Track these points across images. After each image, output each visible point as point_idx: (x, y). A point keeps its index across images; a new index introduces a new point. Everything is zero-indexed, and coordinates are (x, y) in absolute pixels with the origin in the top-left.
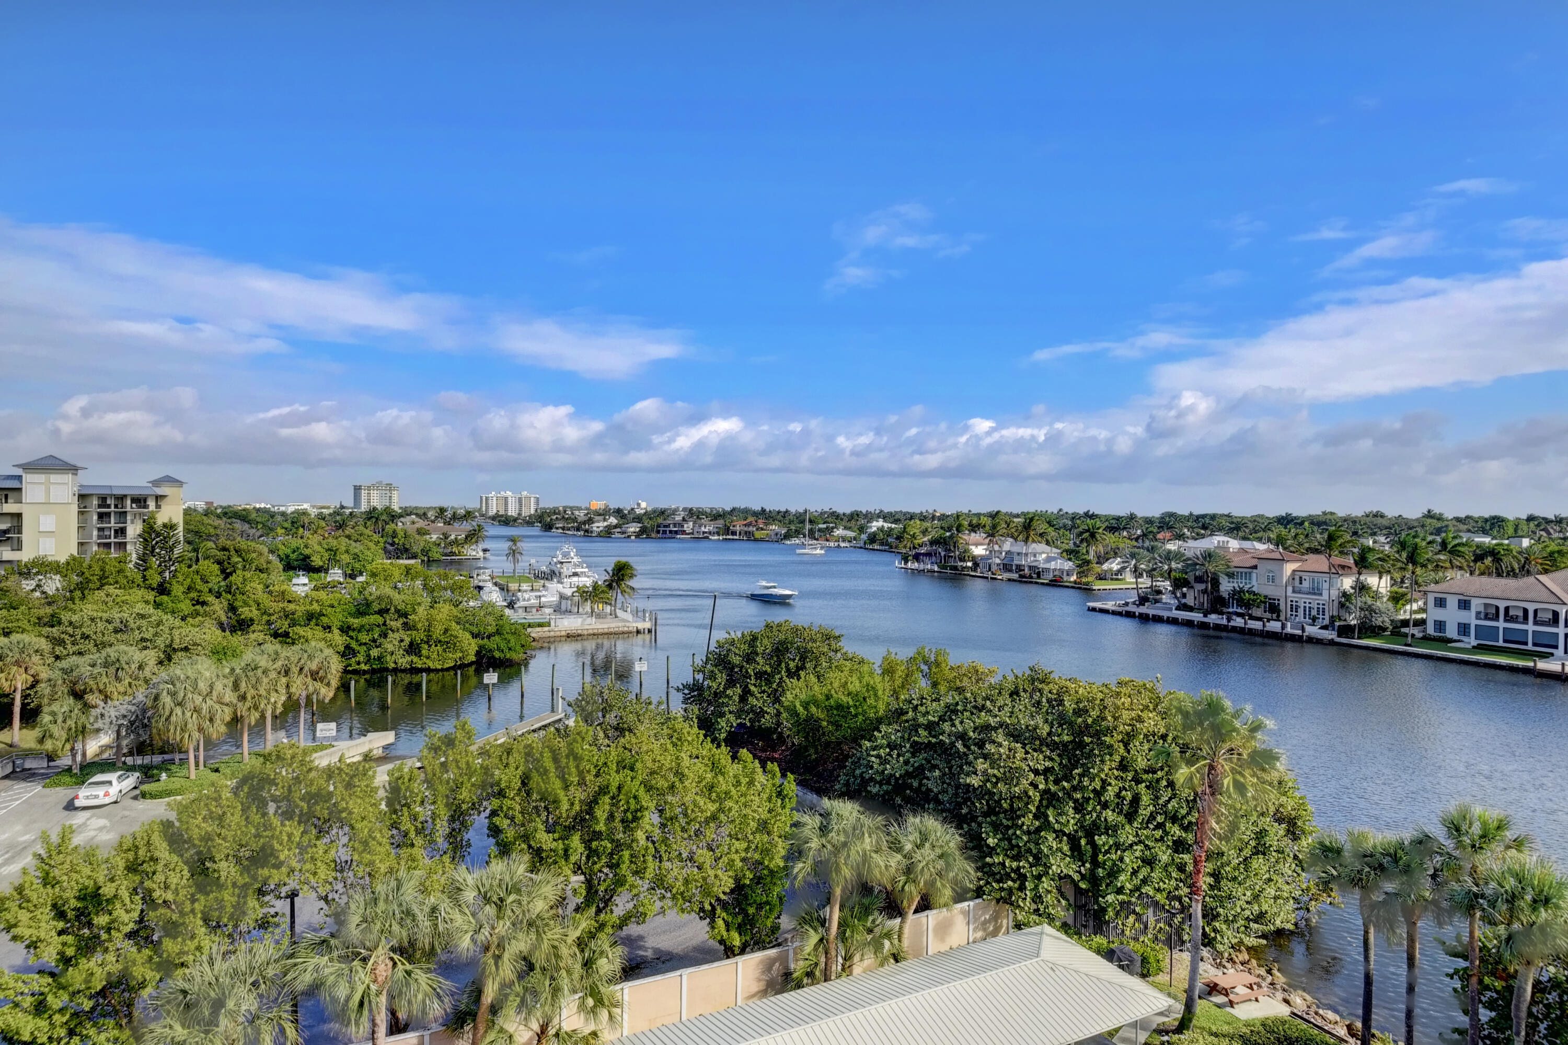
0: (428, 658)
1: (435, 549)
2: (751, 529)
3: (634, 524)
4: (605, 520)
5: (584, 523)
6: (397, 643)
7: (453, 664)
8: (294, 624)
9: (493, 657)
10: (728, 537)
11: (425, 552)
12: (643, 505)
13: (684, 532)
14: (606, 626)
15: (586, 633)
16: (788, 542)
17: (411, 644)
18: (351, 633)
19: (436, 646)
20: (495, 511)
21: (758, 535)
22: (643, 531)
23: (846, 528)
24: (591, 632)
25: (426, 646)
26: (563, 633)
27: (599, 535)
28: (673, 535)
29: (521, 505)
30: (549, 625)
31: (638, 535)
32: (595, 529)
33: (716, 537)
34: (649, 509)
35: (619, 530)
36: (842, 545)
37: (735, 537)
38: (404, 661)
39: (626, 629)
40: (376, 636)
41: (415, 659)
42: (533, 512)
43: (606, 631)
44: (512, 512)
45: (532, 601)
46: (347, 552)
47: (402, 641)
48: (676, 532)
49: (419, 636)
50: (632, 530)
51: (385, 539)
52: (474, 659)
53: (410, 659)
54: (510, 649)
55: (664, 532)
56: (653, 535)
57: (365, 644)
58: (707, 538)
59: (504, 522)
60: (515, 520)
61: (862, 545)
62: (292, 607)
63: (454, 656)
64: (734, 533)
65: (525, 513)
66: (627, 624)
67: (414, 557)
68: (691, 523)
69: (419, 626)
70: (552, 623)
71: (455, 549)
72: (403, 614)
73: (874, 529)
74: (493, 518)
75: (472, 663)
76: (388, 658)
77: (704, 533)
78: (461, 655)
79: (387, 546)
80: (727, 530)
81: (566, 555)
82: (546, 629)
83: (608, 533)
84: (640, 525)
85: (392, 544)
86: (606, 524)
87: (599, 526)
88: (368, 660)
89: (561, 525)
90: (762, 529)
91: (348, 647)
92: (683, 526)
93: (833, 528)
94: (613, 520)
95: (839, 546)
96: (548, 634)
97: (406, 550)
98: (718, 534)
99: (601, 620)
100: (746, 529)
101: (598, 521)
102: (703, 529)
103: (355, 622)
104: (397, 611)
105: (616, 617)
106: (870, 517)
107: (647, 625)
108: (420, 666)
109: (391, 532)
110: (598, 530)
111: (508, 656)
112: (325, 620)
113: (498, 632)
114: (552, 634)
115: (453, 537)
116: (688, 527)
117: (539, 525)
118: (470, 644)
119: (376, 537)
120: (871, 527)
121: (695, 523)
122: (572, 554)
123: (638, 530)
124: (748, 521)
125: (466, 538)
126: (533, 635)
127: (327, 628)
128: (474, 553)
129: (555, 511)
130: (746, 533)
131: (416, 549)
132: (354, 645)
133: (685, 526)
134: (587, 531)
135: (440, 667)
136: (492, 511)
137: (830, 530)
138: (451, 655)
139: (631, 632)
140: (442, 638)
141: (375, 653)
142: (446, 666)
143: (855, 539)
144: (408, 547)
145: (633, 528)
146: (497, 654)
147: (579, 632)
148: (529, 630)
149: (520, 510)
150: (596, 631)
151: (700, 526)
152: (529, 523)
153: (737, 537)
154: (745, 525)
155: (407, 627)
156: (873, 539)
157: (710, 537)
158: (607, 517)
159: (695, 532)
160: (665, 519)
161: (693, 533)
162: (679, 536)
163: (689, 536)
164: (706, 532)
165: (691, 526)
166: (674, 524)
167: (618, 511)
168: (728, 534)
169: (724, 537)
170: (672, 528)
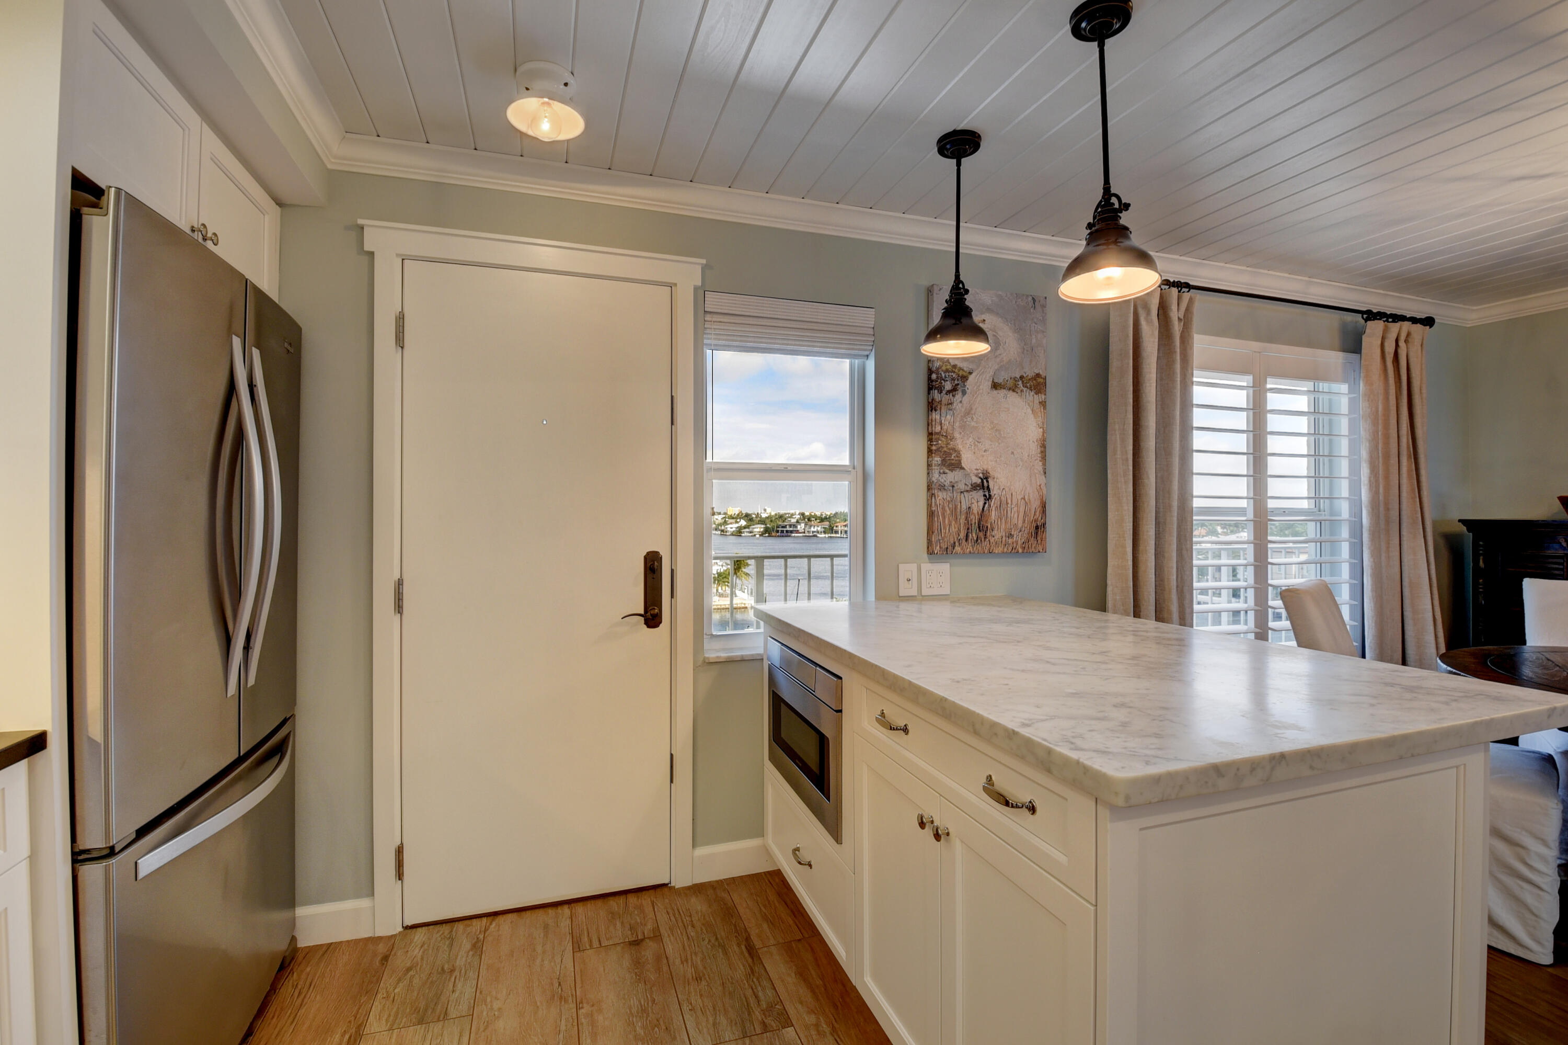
3: (759, 526)
4: (737, 522)
5: (720, 525)
10: (832, 535)
12: (769, 510)
13: (797, 532)
22: (767, 531)
27: (732, 534)
28: (789, 534)
31: (762, 534)
32: (729, 529)
33: (823, 535)
34: (773, 514)
35: (747, 530)
37: (837, 535)
48: (792, 532)
50: (758, 530)
55: (783, 532)
56: (773, 534)
58: (816, 536)
64: (836, 532)
68: (803, 525)
77: (813, 532)
80: (831, 530)
83: (739, 533)
84: (763, 526)
86: (737, 525)
87: (732, 527)
92: (796, 527)
94: (743, 523)
98: (825, 532)
101: (731, 523)
102: (812, 529)
110: (732, 530)
116: (801, 528)
121: (806, 525)
123: (762, 530)
133: (799, 527)
134: (722, 531)
145: (759, 528)
151: (811, 526)
153: (839, 535)
157: (818, 535)
158: (739, 520)
159: (806, 532)
160: (784, 521)
161: (804, 533)
162: (793, 535)
163: (801, 535)
164: (815, 532)
165: (803, 527)
166: (790, 526)
167: (747, 515)
168: (832, 533)
169: (829, 535)
170: (788, 528)
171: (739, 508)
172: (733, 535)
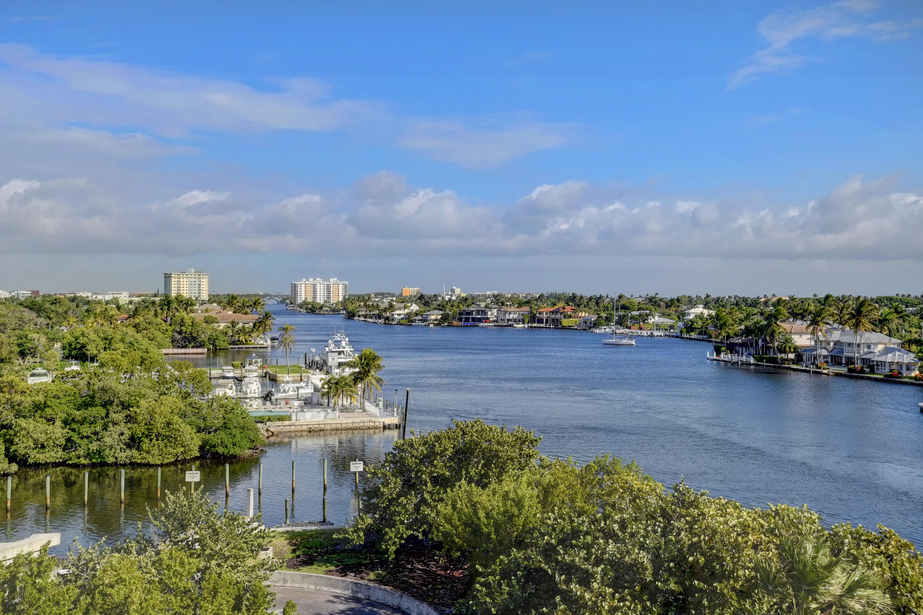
0: (148, 452)
1: (222, 337)
2: (558, 316)
3: (436, 311)
4: (405, 308)
5: (385, 310)
6: (116, 436)
7: (173, 460)
8: (18, 415)
9: (217, 452)
10: (535, 325)
11: (213, 340)
12: (458, 291)
13: (487, 320)
14: (350, 421)
15: (328, 427)
16: (598, 331)
17: (132, 438)
18: (74, 426)
19: (157, 440)
20: (303, 299)
21: (566, 322)
22: (445, 318)
23: (663, 315)
24: (334, 426)
25: (147, 441)
26: (305, 428)
27: (399, 324)
28: (477, 323)
29: (329, 291)
30: (290, 418)
31: (439, 323)
32: (396, 316)
33: (521, 325)
34: (464, 295)
35: (420, 317)
36: (656, 333)
37: (542, 325)
38: (123, 456)
39: (372, 424)
40: (98, 429)
41: (135, 453)
42: (341, 299)
43: (350, 426)
44: (320, 300)
45: (291, 393)
46: (122, 341)
47: (122, 434)
48: (480, 320)
49: (140, 430)
50: (433, 317)
51: (173, 327)
52: (198, 454)
53: (130, 454)
54: (234, 445)
55: (467, 320)
56: (455, 323)
57: (88, 437)
58: (511, 326)
59: (311, 309)
60: (321, 308)
61: (679, 334)
62: (17, 398)
63: (175, 451)
64: (540, 321)
65: (333, 300)
66: (373, 419)
67: (201, 346)
68: (495, 311)
69: (140, 418)
70: (294, 417)
71: (242, 338)
72: (125, 406)
73: (692, 317)
74: (301, 306)
75: (196, 458)
76: (107, 452)
77: (509, 320)
78: (182, 449)
79: (175, 334)
80: (533, 318)
81: (338, 343)
82: (287, 423)
83: (409, 320)
84: (441, 312)
85: (180, 333)
86: (407, 311)
87: (399, 314)
88: (88, 454)
89: (364, 313)
90: (570, 317)
91: (69, 440)
92: (486, 314)
93: (647, 315)
94: (415, 308)
95: (652, 335)
96: (289, 429)
97: (194, 339)
98: (523, 322)
99: (349, 414)
100: (553, 316)
101: (400, 309)
102: (507, 317)
103: (78, 415)
104: (122, 404)
105: (364, 411)
106: (692, 302)
107: (395, 420)
108: (139, 461)
109: (179, 320)
110: (399, 317)
111: (232, 452)
112: (49, 411)
113: (225, 427)
114: (293, 428)
115: (240, 325)
116: (492, 314)
117: (344, 312)
118: (192, 439)
119: (164, 326)
120: (689, 314)
121: (499, 310)
122: (343, 343)
123: (439, 317)
124: (556, 307)
125: (254, 327)
126: (272, 429)
127: (51, 420)
128: (262, 342)
129: (360, 298)
130: (553, 320)
131: (203, 337)
132: (75, 438)
133: (489, 313)
134: (387, 318)
135: (159, 462)
136: (300, 299)
137: (644, 318)
138: (171, 450)
139: (376, 428)
140: (163, 432)
141: (94, 446)
142: (166, 461)
143: (672, 327)
144: (195, 335)
145: (435, 315)
146: (220, 450)
147: (322, 426)
148: (268, 423)
149: (329, 297)
150: (339, 426)
151: (506, 312)
152: (335, 311)
153: (543, 325)
154: (552, 312)
155: (129, 419)
156: (690, 328)
157: (515, 325)
158: (409, 304)
159: (499, 320)
160: (468, 306)
161: (497, 322)
162: (481, 324)
163: (493, 324)
164: (511, 320)
165: (496, 314)
166: (478, 312)
167: (421, 297)
168: (534, 322)
169: (530, 325)
170: (474, 315)
171: (417, 288)
172: (401, 325)
